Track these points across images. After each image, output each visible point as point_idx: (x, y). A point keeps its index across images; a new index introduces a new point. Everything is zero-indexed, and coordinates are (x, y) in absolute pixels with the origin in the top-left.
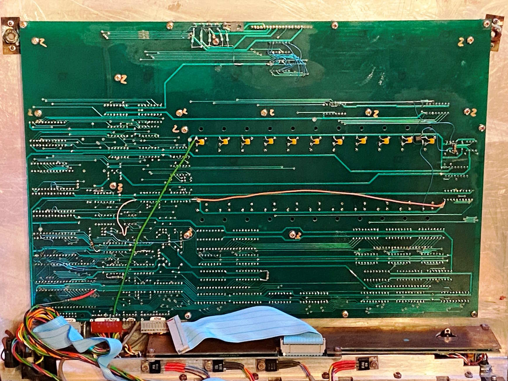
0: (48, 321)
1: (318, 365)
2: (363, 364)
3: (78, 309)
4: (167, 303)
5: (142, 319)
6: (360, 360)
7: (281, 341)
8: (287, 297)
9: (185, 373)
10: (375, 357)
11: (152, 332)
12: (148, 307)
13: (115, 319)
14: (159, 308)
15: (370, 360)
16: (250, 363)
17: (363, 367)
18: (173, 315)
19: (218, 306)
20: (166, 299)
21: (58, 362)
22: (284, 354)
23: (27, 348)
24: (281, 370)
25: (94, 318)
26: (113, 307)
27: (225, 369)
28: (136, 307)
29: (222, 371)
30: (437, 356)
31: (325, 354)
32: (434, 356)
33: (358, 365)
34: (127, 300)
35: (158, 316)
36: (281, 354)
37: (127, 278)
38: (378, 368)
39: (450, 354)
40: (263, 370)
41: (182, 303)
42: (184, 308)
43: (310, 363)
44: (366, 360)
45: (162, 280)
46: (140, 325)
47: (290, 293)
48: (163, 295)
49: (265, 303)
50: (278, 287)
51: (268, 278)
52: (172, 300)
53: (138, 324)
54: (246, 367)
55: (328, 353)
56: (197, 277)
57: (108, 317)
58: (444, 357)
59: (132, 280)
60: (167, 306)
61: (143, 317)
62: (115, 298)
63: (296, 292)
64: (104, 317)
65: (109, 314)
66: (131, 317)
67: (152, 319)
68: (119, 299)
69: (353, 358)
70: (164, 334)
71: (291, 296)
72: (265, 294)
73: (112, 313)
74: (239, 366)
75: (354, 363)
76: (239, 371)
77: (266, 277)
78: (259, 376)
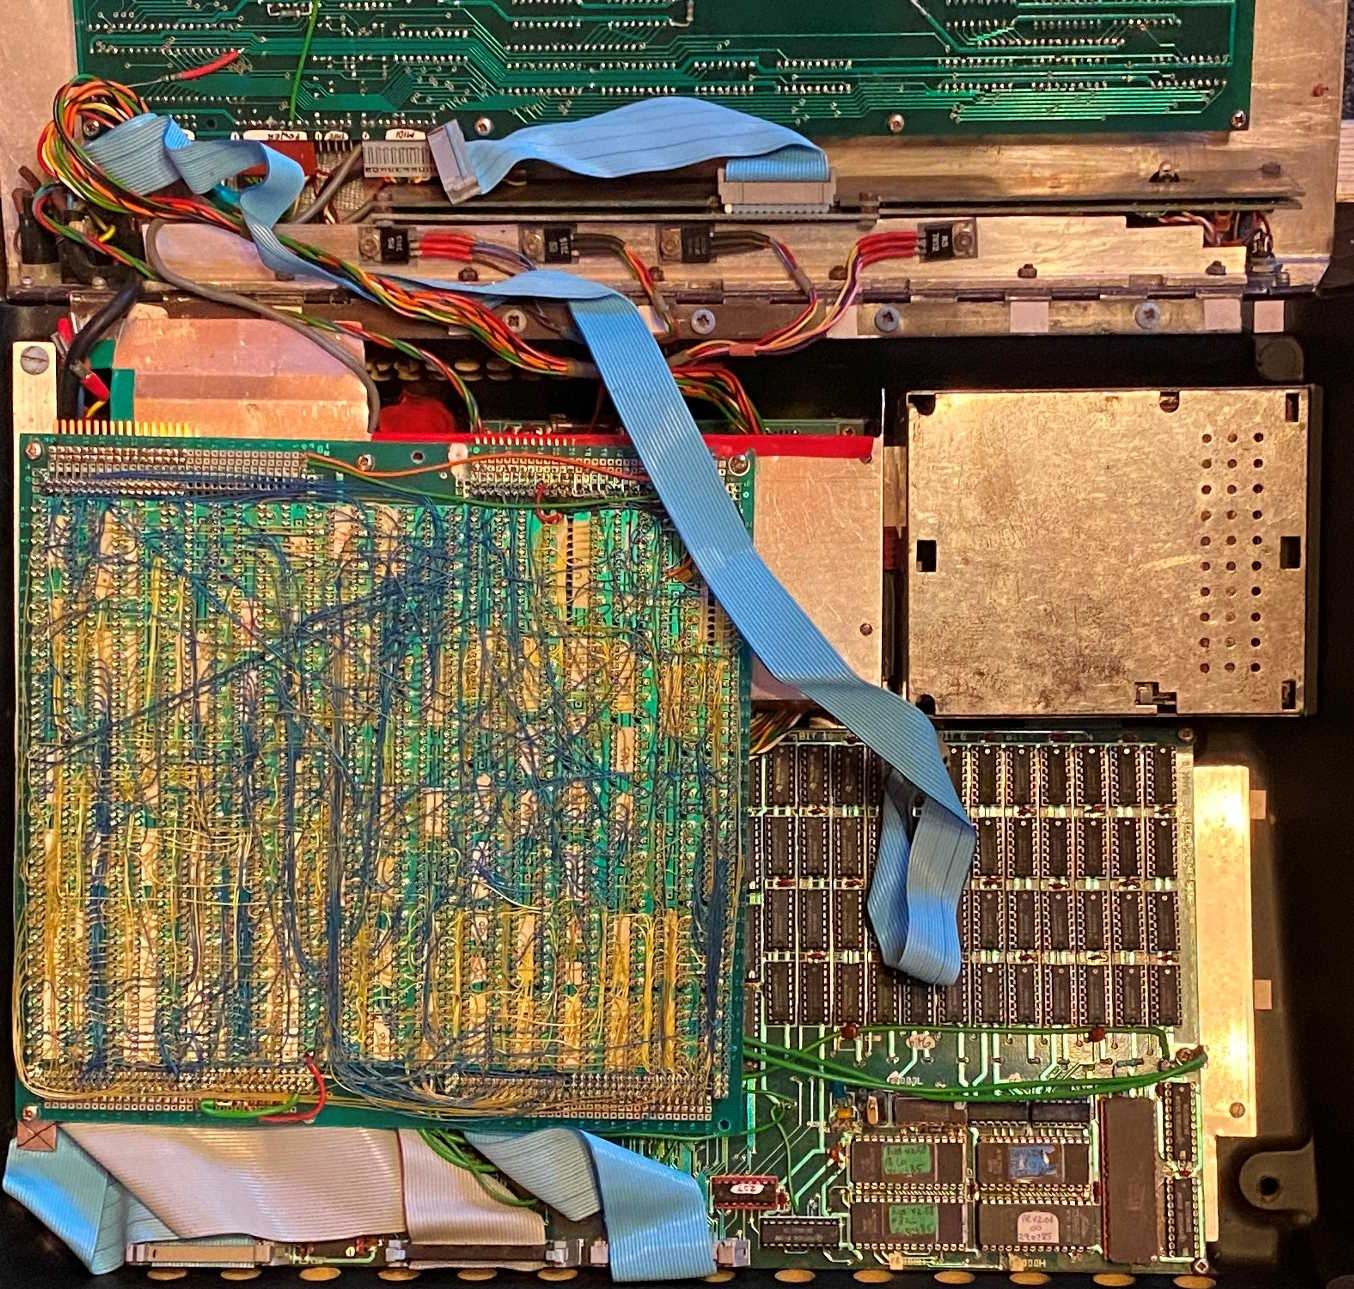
0: (117, 122)
1: (818, 246)
2: (936, 238)
3: (200, 104)
4: (427, 90)
5: (366, 136)
6: (930, 231)
7: (720, 172)
8: (742, 75)
9: (475, 266)
10: (967, 223)
11: (393, 176)
12: (377, 102)
13: (295, 134)
14: (407, 105)
15: (955, 231)
16: (641, 240)
17: (935, 249)
18: (443, 118)
19: (563, 99)
20: (426, 79)
21: (145, 228)
22: (728, 209)
23: (70, 199)
24: (723, 261)
25: (242, 129)
26: (289, 99)
27: (575, 253)
28: (347, 102)
29: (567, 259)
30: (1135, 221)
31: (838, 208)
32: (1123, 220)
33: (923, 243)
34: (324, 79)
35: (407, 127)
36: (721, 208)
37: (320, 18)
38: (975, 255)
40: (677, 261)
41: (467, 92)
42: (474, 106)
43: (800, 240)
44: (946, 230)
45: (415, 22)
46: (361, 154)
47: (752, 64)
48: (416, 68)
49: (685, 91)
50: (719, 48)
51: (690, 19)
52: (441, 83)
53: (355, 153)
54: (628, 248)
55: (843, 204)
56: (508, 18)
57: (274, 128)
58: (1152, 222)
59: (336, 23)
60: (429, 100)
61: (369, 129)
62: (293, 75)
63: (769, 61)
64: (265, 128)
65: (278, 120)
66: (337, 128)
67: (391, 135)
68: (303, 77)
69: (910, 225)
70: (423, 184)
71: (754, 71)
72: (684, 68)
73: (286, 115)
74: (608, 247)
75: (914, 238)
76: (612, 263)
77: (686, 15)
78: (665, 275)
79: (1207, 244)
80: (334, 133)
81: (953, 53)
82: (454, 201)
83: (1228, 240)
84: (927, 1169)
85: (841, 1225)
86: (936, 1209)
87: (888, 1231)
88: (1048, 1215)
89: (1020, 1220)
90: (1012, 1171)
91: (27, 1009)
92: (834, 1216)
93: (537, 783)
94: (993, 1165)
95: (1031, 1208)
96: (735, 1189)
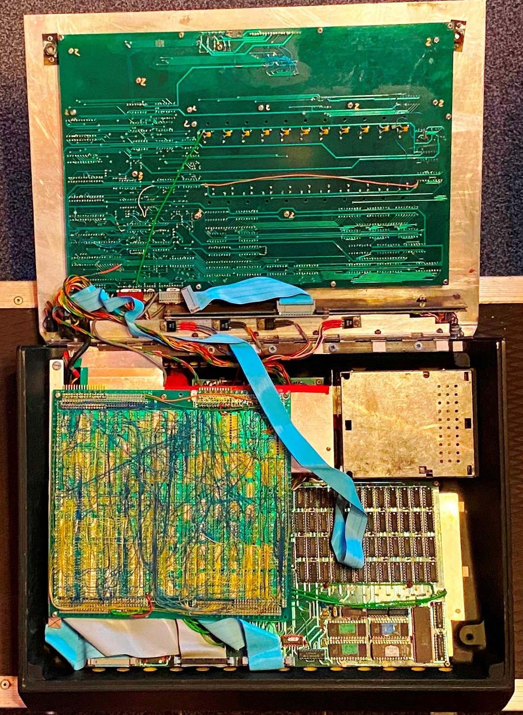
0: (82, 289)
1: (309, 324)
2: (348, 322)
3: (106, 282)
4: (180, 275)
5: (160, 290)
6: (346, 319)
7: (278, 302)
8: (282, 269)
9: (197, 332)
10: (358, 317)
11: (168, 302)
12: (164, 280)
13: (137, 290)
14: (174, 280)
15: (354, 319)
16: (251, 323)
17: (348, 325)
18: (185, 285)
19: (224, 278)
20: (180, 272)
21: (91, 322)
22: (280, 314)
23: (65, 313)
24: (278, 329)
25: (120, 289)
26: (136, 279)
27: (230, 328)
28: (154, 279)
29: (228, 329)
30: (412, 316)
31: (315, 313)
32: (409, 315)
33: (343, 323)
34: (147, 272)
35: (173, 287)
36: (278, 313)
37: (147, 254)
38: (361, 327)
39: (424, 313)
40: (263, 329)
41: (193, 276)
42: (196, 280)
43: (303, 323)
44: (351, 319)
45: (176, 255)
46: (158, 296)
47: (286, 266)
48: (177, 269)
49: (264, 275)
50: (275, 261)
51: (266, 253)
52: (185, 273)
53: (156, 295)
54: (247, 326)
55: (317, 311)
56: (207, 253)
57: (131, 288)
58: (418, 316)
59: (151, 256)
60: (181, 279)
61: (161, 289)
62: (137, 272)
63: (291, 265)
64: (128, 288)
65: (132, 286)
66: (151, 288)
67: (168, 290)
68: (141, 272)
69: (339, 317)
70: (178, 304)
71: (286, 268)
72: (264, 267)
73: (135, 284)
74: (242, 326)
75: (341, 322)
76: (242, 329)
77: (264, 251)
78: (259, 334)
79: (437, 323)
80: (150, 289)
81: (351, 262)
82: (192, 313)
83: (443, 321)
84: (354, 632)
85: (325, 652)
86: (358, 645)
87: (342, 654)
88: (395, 647)
89: (386, 648)
90: (383, 632)
91: (54, 579)
92: (323, 648)
93: (221, 502)
94: (377, 630)
95: (389, 645)
96: (289, 640)
